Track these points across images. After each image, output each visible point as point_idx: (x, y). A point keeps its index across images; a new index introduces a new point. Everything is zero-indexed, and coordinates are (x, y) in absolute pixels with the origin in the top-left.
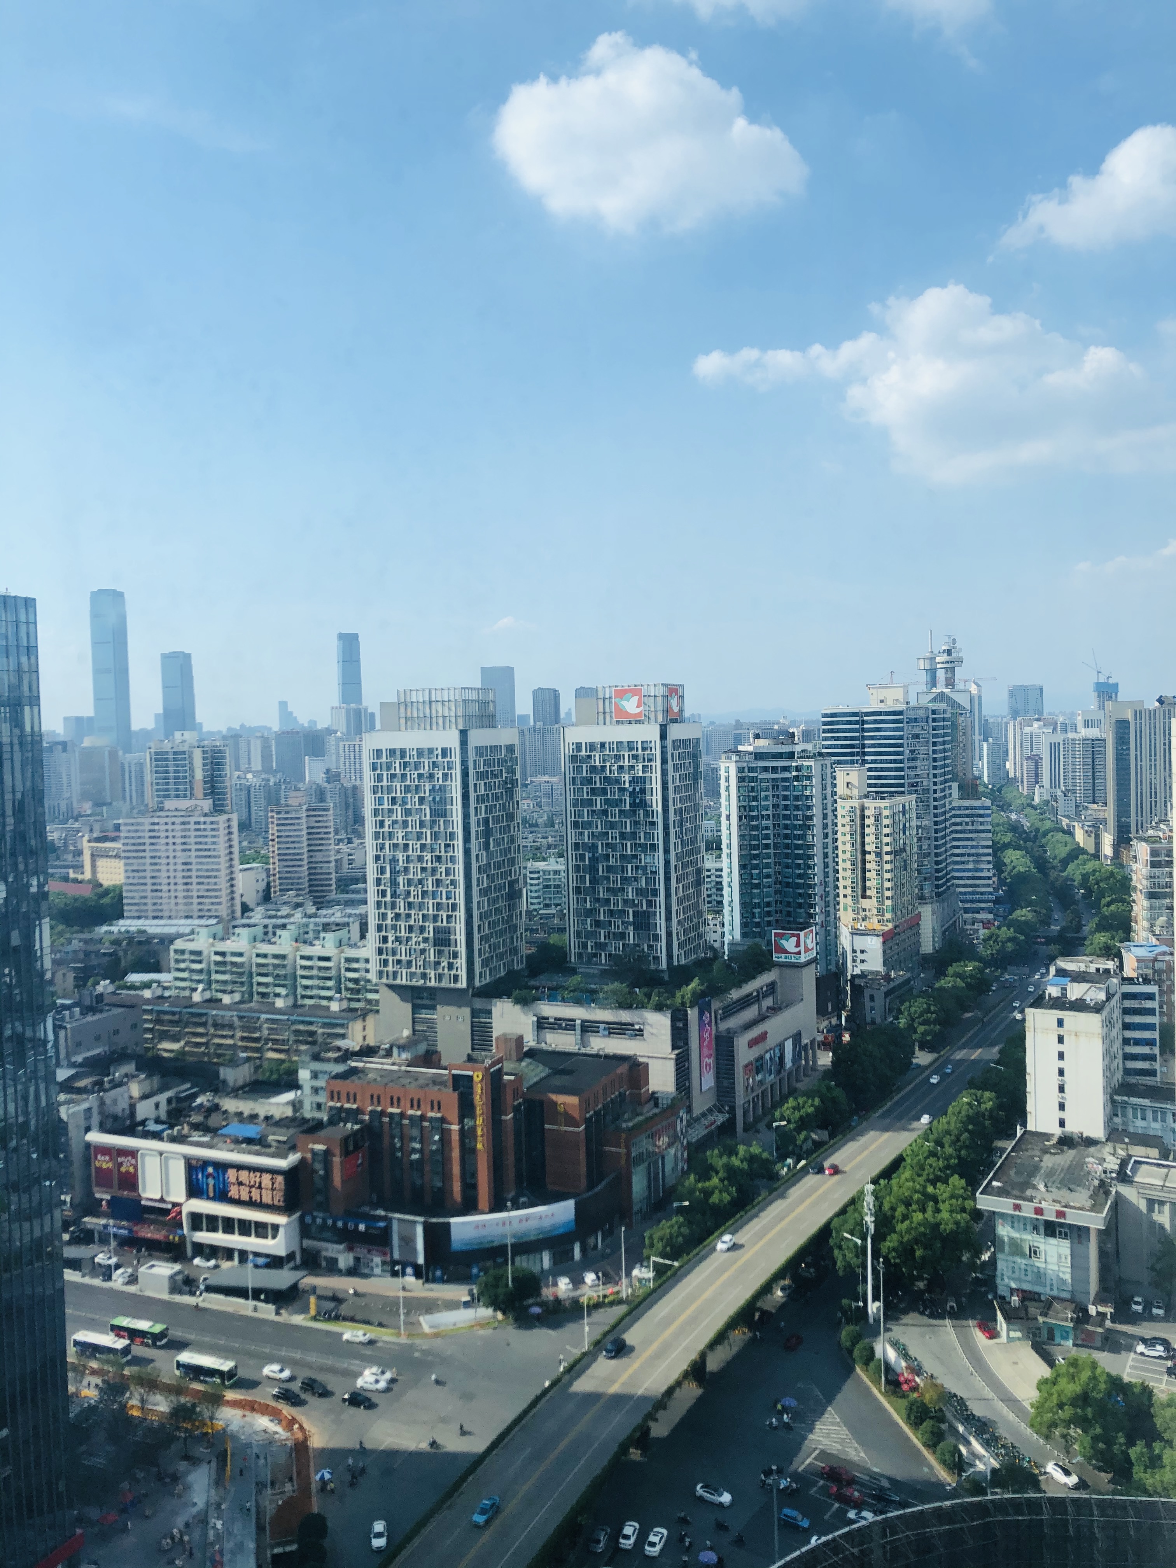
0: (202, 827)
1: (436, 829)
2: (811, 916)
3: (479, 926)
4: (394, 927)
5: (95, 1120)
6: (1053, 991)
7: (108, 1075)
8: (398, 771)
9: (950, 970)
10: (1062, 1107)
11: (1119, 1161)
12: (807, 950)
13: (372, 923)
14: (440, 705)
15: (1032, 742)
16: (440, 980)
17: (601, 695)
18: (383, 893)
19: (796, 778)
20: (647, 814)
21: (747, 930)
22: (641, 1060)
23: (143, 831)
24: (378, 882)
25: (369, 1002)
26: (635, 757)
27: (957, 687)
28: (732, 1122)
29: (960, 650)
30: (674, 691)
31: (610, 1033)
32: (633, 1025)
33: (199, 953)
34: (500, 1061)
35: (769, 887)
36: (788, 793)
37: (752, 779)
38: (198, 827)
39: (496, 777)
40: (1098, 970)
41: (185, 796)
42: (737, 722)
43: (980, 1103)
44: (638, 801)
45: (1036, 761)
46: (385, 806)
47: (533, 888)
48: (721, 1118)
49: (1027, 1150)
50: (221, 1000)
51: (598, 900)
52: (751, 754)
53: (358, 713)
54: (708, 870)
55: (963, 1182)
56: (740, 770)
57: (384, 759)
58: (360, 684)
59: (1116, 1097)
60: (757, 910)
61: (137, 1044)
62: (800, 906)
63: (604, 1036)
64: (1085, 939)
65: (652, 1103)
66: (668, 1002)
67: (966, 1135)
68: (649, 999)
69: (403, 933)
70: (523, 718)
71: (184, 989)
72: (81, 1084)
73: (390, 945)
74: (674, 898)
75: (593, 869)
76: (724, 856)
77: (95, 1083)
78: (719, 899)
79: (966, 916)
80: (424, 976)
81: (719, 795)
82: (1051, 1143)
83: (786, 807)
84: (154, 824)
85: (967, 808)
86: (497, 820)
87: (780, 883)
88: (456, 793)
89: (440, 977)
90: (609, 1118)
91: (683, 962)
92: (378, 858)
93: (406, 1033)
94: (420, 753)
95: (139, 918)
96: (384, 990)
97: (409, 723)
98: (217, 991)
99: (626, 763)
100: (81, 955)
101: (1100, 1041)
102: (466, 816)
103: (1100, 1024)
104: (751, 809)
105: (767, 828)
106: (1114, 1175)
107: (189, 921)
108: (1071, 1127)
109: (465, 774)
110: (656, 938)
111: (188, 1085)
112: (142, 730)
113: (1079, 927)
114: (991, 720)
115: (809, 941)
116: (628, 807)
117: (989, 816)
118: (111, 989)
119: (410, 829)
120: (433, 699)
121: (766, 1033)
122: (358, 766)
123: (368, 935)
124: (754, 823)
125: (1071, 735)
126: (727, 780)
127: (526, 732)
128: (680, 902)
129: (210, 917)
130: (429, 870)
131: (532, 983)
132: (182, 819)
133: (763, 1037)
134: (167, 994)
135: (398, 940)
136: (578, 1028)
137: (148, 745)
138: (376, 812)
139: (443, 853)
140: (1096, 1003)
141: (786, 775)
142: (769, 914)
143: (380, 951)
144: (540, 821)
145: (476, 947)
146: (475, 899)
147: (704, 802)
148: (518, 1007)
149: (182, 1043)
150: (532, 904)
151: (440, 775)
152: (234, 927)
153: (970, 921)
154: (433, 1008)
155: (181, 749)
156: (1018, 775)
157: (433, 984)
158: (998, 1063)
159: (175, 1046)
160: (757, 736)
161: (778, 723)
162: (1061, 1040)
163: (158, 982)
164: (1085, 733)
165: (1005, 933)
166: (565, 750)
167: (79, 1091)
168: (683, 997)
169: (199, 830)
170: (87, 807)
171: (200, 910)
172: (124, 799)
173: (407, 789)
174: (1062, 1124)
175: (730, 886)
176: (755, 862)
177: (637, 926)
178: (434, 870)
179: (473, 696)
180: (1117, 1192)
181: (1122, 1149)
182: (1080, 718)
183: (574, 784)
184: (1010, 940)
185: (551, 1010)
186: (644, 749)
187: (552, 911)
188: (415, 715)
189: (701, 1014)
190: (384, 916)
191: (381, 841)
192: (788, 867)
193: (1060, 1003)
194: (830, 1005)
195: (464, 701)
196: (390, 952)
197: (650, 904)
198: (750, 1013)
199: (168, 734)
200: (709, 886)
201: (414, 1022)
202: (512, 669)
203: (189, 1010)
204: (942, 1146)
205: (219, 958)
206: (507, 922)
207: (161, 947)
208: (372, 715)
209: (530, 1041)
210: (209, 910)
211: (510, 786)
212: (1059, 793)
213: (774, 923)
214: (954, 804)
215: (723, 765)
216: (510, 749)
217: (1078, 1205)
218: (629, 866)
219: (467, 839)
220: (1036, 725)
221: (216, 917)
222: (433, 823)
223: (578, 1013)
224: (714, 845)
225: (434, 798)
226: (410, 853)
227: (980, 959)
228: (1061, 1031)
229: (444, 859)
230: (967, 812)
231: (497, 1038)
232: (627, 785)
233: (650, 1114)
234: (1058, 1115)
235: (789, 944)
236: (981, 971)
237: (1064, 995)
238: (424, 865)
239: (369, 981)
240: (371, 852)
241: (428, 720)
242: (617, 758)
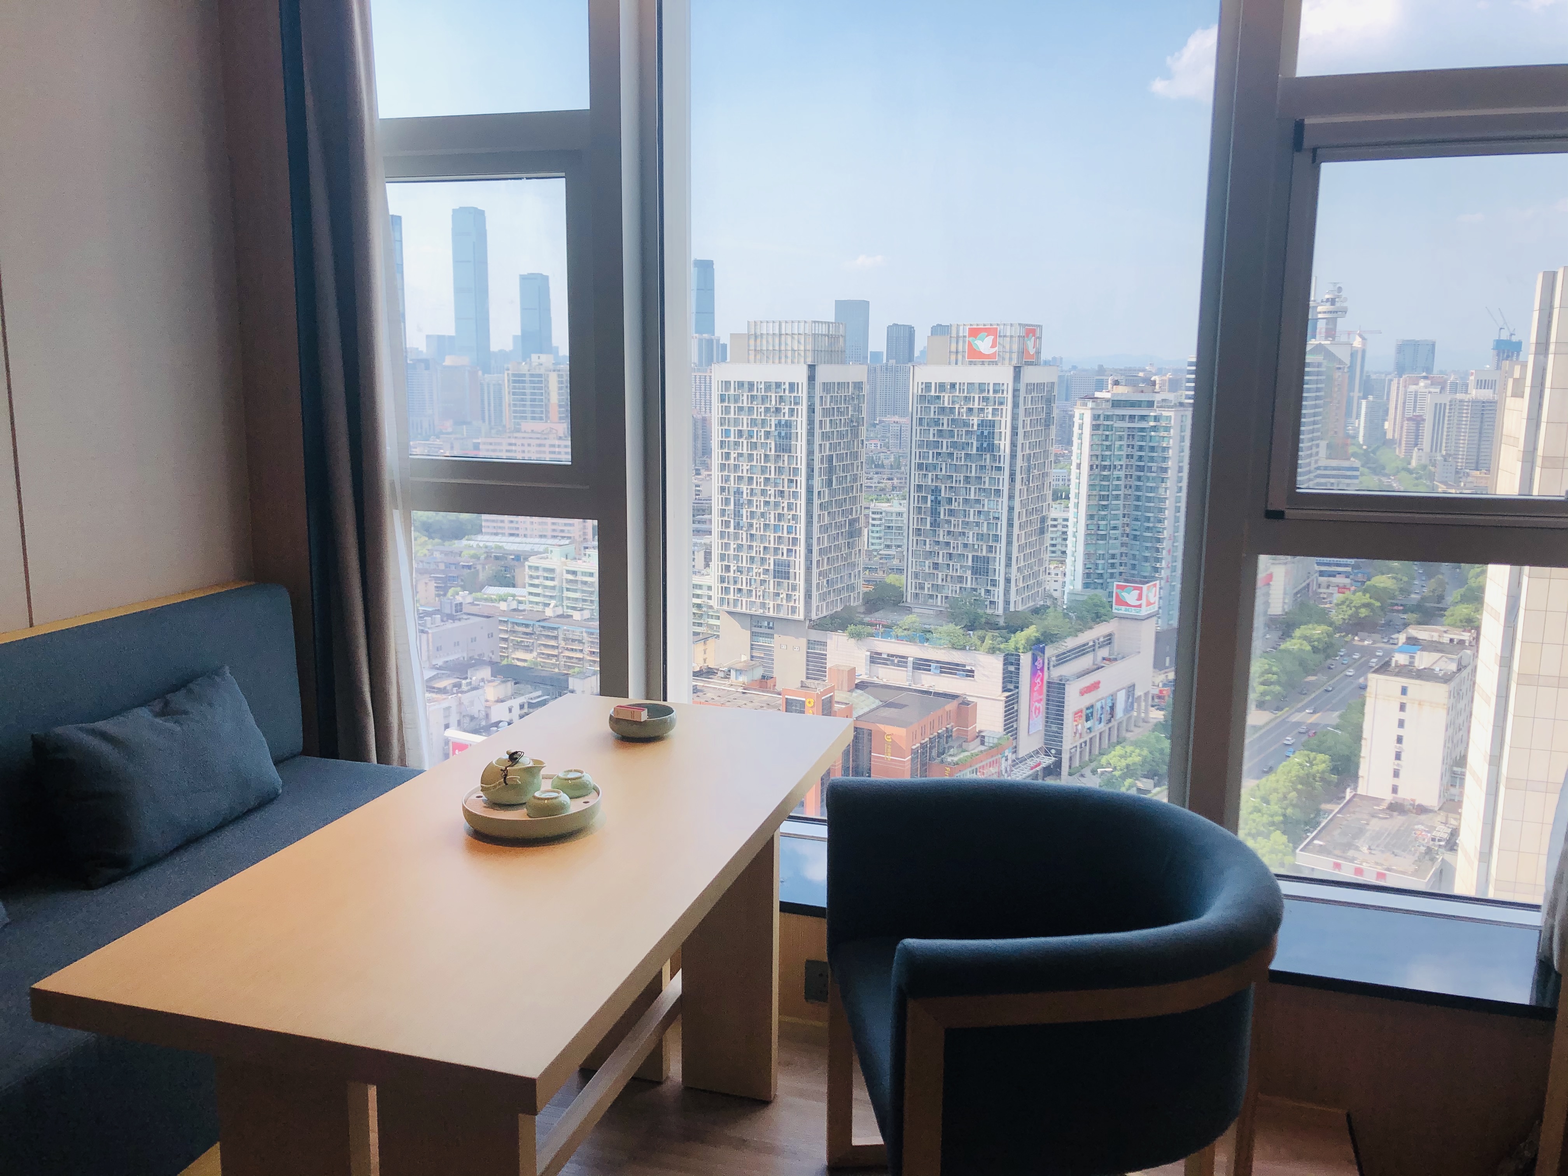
0: (557, 450)
1: (781, 464)
2: (1156, 570)
3: (818, 561)
4: (736, 557)
5: (454, 719)
6: (1400, 659)
7: (466, 678)
8: (745, 404)
9: (1297, 633)
10: (1396, 774)
11: (1449, 831)
12: (1149, 604)
13: (716, 552)
14: (789, 338)
15: (1415, 402)
16: (779, 611)
17: (954, 334)
18: (727, 524)
19: (1154, 429)
20: (994, 458)
21: (1089, 581)
22: (970, 699)
23: (501, 451)
24: (723, 512)
25: (710, 626)
26: (985, 399)
27: (1337, 339)
28: (1058, 764)
29: (1346, 299)
30: (1031, 331)
31: (941, 672)
32: (964, 666)
33: (552, 571)
34: (832, 689)
35: (1116, 539)
36: (1143, 444)
37: (1108, 428)
38: (552, 449)
39: (842, 414)
40: (1452, 640)
41: (541, 418)
42: (1101, 367)
43: (1312, 765)
44: (985, 445)
45: (1418, 421)
46: (732, 439)
47: (875, 529)
48: (1048, 761)
49: (1354, 813)
50: (572, 616)
51: (938, 543)
52: (1107, 401)
53: (710, 342)
54: (1055, 520)
55: (1285, 838)
56: (1096, 417)
57: (732, 392)
58: (713, 313)
59: (1455, 769)
60: (1101, 562)
61: (493, 652)
62: (1146, 559)
63: (935, 674)
64: (1445, 609)
65: (978, 740)
66: (1002, 646)
67: (1294, 794)
68: (983, 642)
69: (744, 564)
70: (876, 355)
71: (537, 603)
72: (441, 684)
73: (731, 574)
74: (1015, 544)
75: (935, 513)
76: (1071, 505)
77: (455, 685)
78: (1063, 549)
79: (1321, 579)
80: (763, 605)
81: (1070, 443)
82: (1381, 808)
83: (1140, 458)
84: (510, 444)
85: (1334, 469)
86: (840, 458)
87: (1128, 536)
88: (801, 429)
89: (778, 607)
90: (934, 753)
91: (1020, 608)
92: (723, 489)
93: (745, 658)
94: (768, 386)
95: (496, 534)
96: (725, 618)
97: (758, 357)
98: (568, 607)
99: (976, 406)
100: (442, 567)
101: (1445, 712)
102: (810, 453)
103: (1447, 694)
104: (1104, 458)
105: (1118, 479)
106: (1442, 843)
107: (543, 540)
108: (1404, 794)
109: (811, 410)
110: (994, 583)
111: (539, 693)
112: (500, 351)
113: (1440, 598)
114: (1373, 377)
115: (1151, 595)
116: (974, 451)
117: (1356, 477)
118: (469, 599)
119: (754, 463)
120: (783, 332)
121: (1099, 683)
122: (708, 397)
123: (712, 564)
124: (1105, 473)
125: (1459, 396)
126: (1081, 427)
127: (878, 370)
128: (1021, 548)
129: (563, 537)
130: (772, 504)
131: (867, 619)
132: (538, 442)
133: (1095, 686)
134: (521, 607)
135: (740, 570)
136: (910, 665)
137: (506, 366)
138: (722, 444)
139: (786, 489)
140: (1445, 674)
141: (1143, 425)
142: (1113, 565)
143: (722, 580)
144: (886, 462)
145: (815, 582)
146: (816, 534)
147: (1055, 449)
148: (852, 641)
149: (535, 654)
150: (873, 544)
151: (787, 411)
152: (586, 548)
153: (1324, 585)
154: (771, 636)
155: (537, 372)
156: (1396, 436)
157: (771, 614)
158: (1337, 727)
159: (529, 657)
160: (1116, 383)
161: (1144, 370)
162: (1402, 707)
163: (514, 596)
164: (1474, 393)
165: (1360, 598)
166: (914, 390)
167: (443, 691)
168: (1017, 642)
169: (554, 453)
170: (449, 425)
171: (554, 530)
172: (483, 420)
173: (753, 422)
174: (1395, 790)
175: (1075, 536)
176: (1103, 513)
177: (975, 571)
178: (776, 504)
179: (823, 330)
180: (1443, 859)
181: (1455, 819)
182: (1472, 378)
183: (921, 424)
184: (1365, 605)
185: (887, 646)
186: (995, 392)
187: (892, 552)
188: (765, 348)
189: (1034, 659)
190: (726, 546)
191: (726, 473)
192: (1136, 520)
193: (1407, 671)
194: (1168, 659)
195: (814, 335)
196: (732, 581)
197: (990, 549)
198: (1086, 662)
199: (526, 356)
200: (1054, 535)
201: (752, 649)
202: (868, 303)
203: (542, 624)
204: (1268, 802)
205: (570, 577)
206: (846, 559)
207: (516, 563)
208: (724, 346)
209: (863, 674)
210: (562, 531)
211: (854, 426)
212: (1439, 458)
213: (1117, 575)
214: (1320, 464)
215: (1077, 413)
216: (858, 386)
217: (1400, 869)
218: (972, 511)
219: (810, 476)
220: (1422, 383)
221: (569, 538)
222: (778, 457)
223: (913, 651)
224: (1062, 496)
225: (780, 433)
226: (754, 486)
227: (1331, 624)
228: (1404, 699)
229: (786, 494)
230: (1334, 472)
231: (830, 669)
232: (975, 427)
233: (976, 751)
234: (1391, 781)
235: (1130, 597)
236: (1329, 635)
237: (1411, 663)
238: (768, 499)
239: (711, 607)
240: (716, 483)
241: (777, 353)
242: (967, 399)
